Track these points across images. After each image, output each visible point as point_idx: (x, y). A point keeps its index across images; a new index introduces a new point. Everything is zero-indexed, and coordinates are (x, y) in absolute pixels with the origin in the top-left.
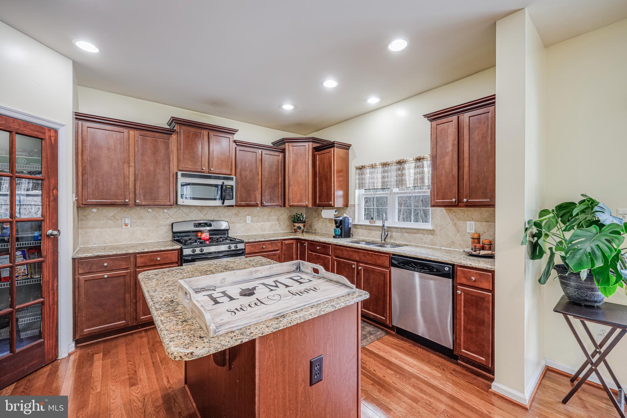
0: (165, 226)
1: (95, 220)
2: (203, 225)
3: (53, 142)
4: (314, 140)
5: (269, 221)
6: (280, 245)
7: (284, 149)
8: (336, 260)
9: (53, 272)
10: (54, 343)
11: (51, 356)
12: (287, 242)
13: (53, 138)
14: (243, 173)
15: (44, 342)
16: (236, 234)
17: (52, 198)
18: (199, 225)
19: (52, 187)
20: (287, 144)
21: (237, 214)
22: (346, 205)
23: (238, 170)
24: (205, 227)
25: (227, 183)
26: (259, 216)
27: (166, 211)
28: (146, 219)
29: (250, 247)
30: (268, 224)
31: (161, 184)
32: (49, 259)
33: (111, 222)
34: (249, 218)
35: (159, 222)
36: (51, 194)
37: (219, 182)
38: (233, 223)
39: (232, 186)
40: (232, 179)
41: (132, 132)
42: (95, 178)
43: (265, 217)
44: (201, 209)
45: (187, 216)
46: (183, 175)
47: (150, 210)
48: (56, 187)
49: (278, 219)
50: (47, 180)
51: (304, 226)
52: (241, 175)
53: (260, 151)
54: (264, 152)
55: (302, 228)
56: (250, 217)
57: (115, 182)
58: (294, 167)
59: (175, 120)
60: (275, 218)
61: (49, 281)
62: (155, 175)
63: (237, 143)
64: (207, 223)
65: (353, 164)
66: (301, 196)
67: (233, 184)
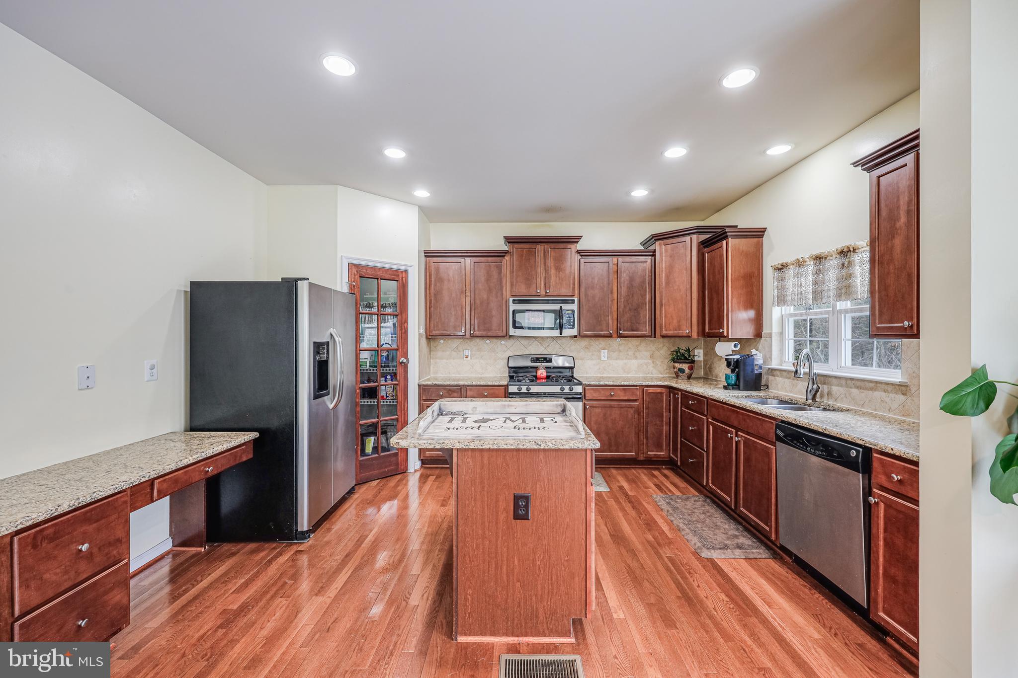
0: (502, 359)
1: (443, 351)
2: (541, 360)
3: (404, 282)
4: (700, 230)
5: (636, 358)
6: (639, 393)
7: (654, 251)
8: (714, 426)
9: (405, 395)
10: (405, 457)
11: (403, 467)
12: (651, 390)
13: (404, 279)
14: (590, 293)
15: (398, 453)
16: (587, 374)
17: (403, 330)
18: (537, 360)
19: (403, 321)
20: (658, 243)
21: (587, 348)
22: (758, 335)
23: (582, 290)
24: (543, 362)
25: (566, 307)
26: (620, 351)
27: (503, 342)
28: (485, 351)
29: (592, 391)
30: (634, 364)
31: (494, 313)
32: (402, 383)
33: (454, 353)
34: (604, 354)
35: (497, 354)
36: (403, 327)
37: (557, 307)
38: (582, 359)
39: (573, 312)
40: (573, 302)
41: (468, 260)
42: (438, 311)
43: (631, 353)
44: (541, 341)
45: (525, 349)
46: (514, 302)
47: (488, 341)
48: (406, 321)
49: (652, 356)
50: (400, 315)
51: (691, 368)
52: (586, 295)
53: (615, 259)
54: (621, 259)
55: (687, 371)
56: (606, 351)
57: (453, 313)
58: (668, 277)
59: (510, 240)
60: (647, 354)
61: (401, 402)
62: (488, 303)
63: (581, 254)
64: (547, 358)
65: (770, 260)
66: (679, 322)
67: (574, 307)
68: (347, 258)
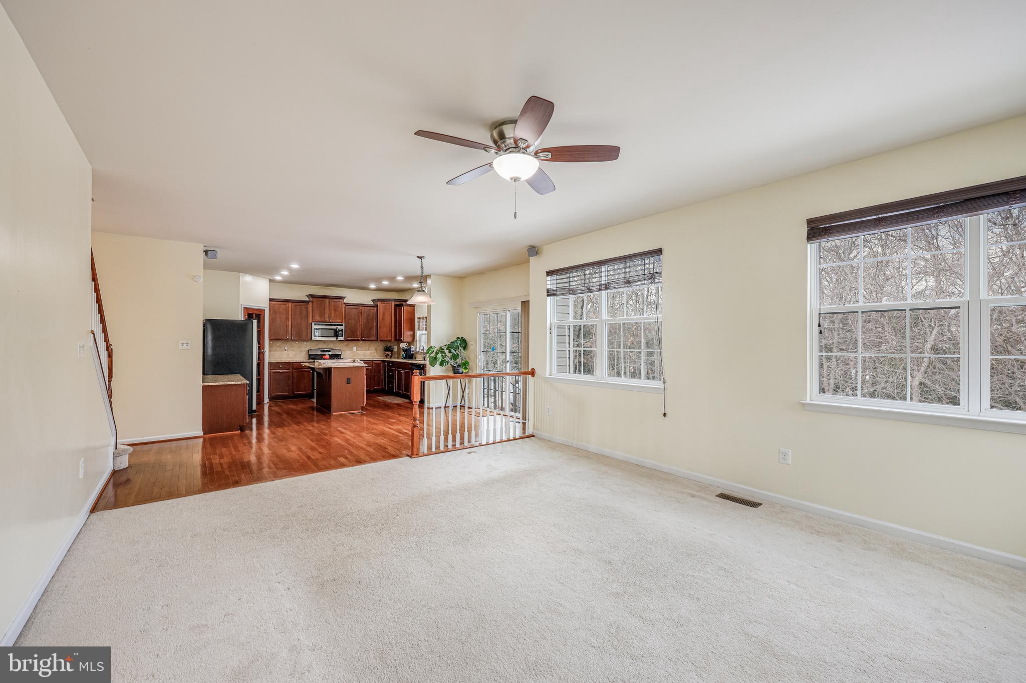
0: (305, 351)
1: (272, 347)
3: (263, 316)
4: (395, 300)
5: (369, 350)
6: (371, 363)
7: (377, 305)
8: (397, 370)
9: (264, 367)
12: (376, 362)
13: (263, 314)
14: (350, 321)
18: (324, 351)
20: (379, 302)
21: (348, 346)
22: (413, 340)
23: (346, 320)
24: (327, 352)
25: (339, 327)
26: (362, 347)
27: (305, 343)
28: (296, 347)
30: (368, 352)
31: (304, 329)
32: (262, 362)
33: (278, 349)
34: (355, 348)
35: (302, 348)
36: (263, 336)
37: (335, 327)
38: (344, 351)
39: (342, 329)
40: (342, 325)
41: (290, 304)
42: (274, 327)
43: (367, 348)
44: (326, 342)
45: (317, 346)
46: (315, 324)
47: (297, 343)
48: (264, 333)
49: (376, 349)
50: (262, 330)
51: (392, 354)
52: (348, 323)
53: (361, 307)
54: (363, 307)
55: (390, 355)
57: (282, 329)
58: (383, 317)
59: (310, 296)
60: (374, 348)
61: (262, 370)
62: (301, 324)
63: (346, 304)
64: (328, 350)
65: (417, 315)
66: (387, 335)
67: (343, 328)
68: (243, 305)
